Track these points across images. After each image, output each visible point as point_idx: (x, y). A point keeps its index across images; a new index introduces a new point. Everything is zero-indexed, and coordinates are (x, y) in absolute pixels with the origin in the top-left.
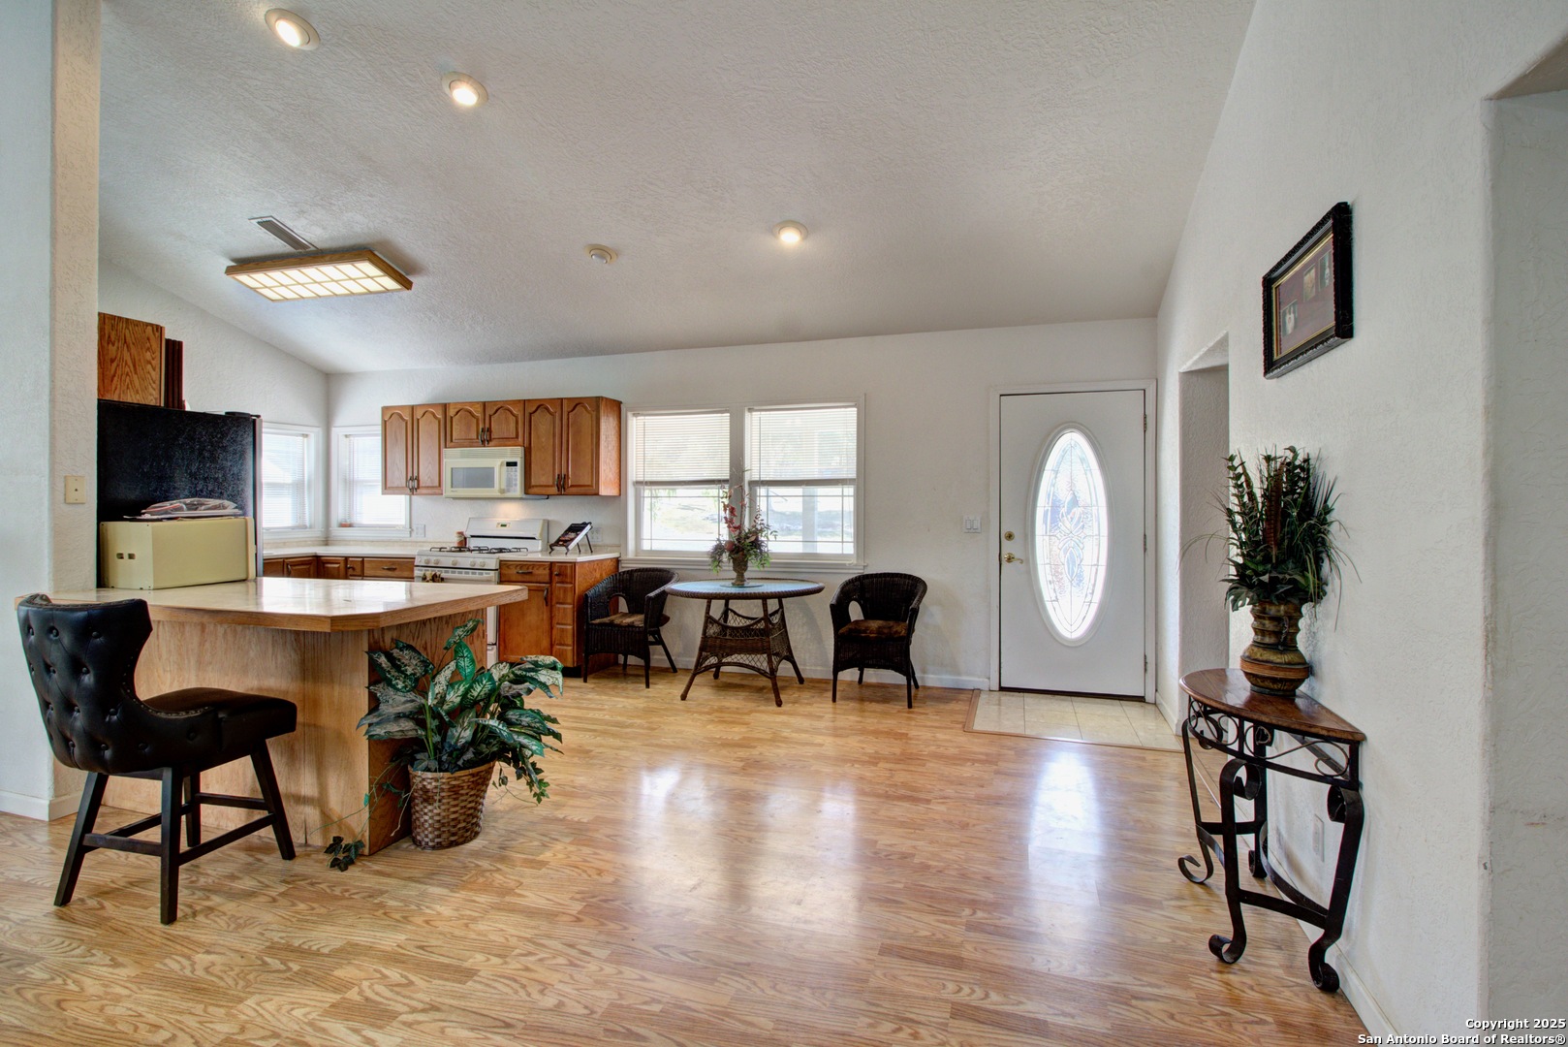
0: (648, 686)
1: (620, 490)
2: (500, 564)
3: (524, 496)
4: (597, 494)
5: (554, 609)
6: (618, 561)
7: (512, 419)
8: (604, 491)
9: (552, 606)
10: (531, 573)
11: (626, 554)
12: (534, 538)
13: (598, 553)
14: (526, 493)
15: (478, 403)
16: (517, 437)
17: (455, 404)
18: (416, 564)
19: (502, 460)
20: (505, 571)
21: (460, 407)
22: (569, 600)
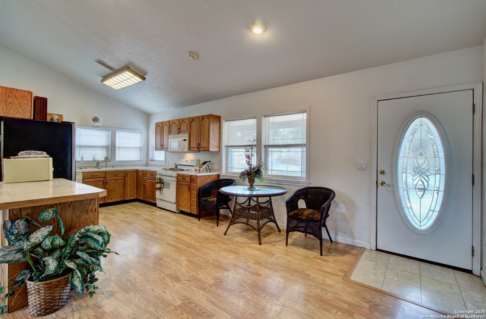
0: (218, 226)
1: (220, 149)
2: (178, 175)
3: (189, 151)
4: (209, 151)
5: (192, 193)
6: (219, 175)
7: (186, 124)
8: (211, 149)
9: (191, 191)
10: (185, 179)
11: (222, 173)
12: (194, 166)
13: (212, 172)
14: (189, 150)
15: (177, 120)
16: (187, 131)
17: (172, 120)
18: (157, 174)
19: (182, 139)
20: (179, 178)
21: (173, 121)
22: (195, 190)
